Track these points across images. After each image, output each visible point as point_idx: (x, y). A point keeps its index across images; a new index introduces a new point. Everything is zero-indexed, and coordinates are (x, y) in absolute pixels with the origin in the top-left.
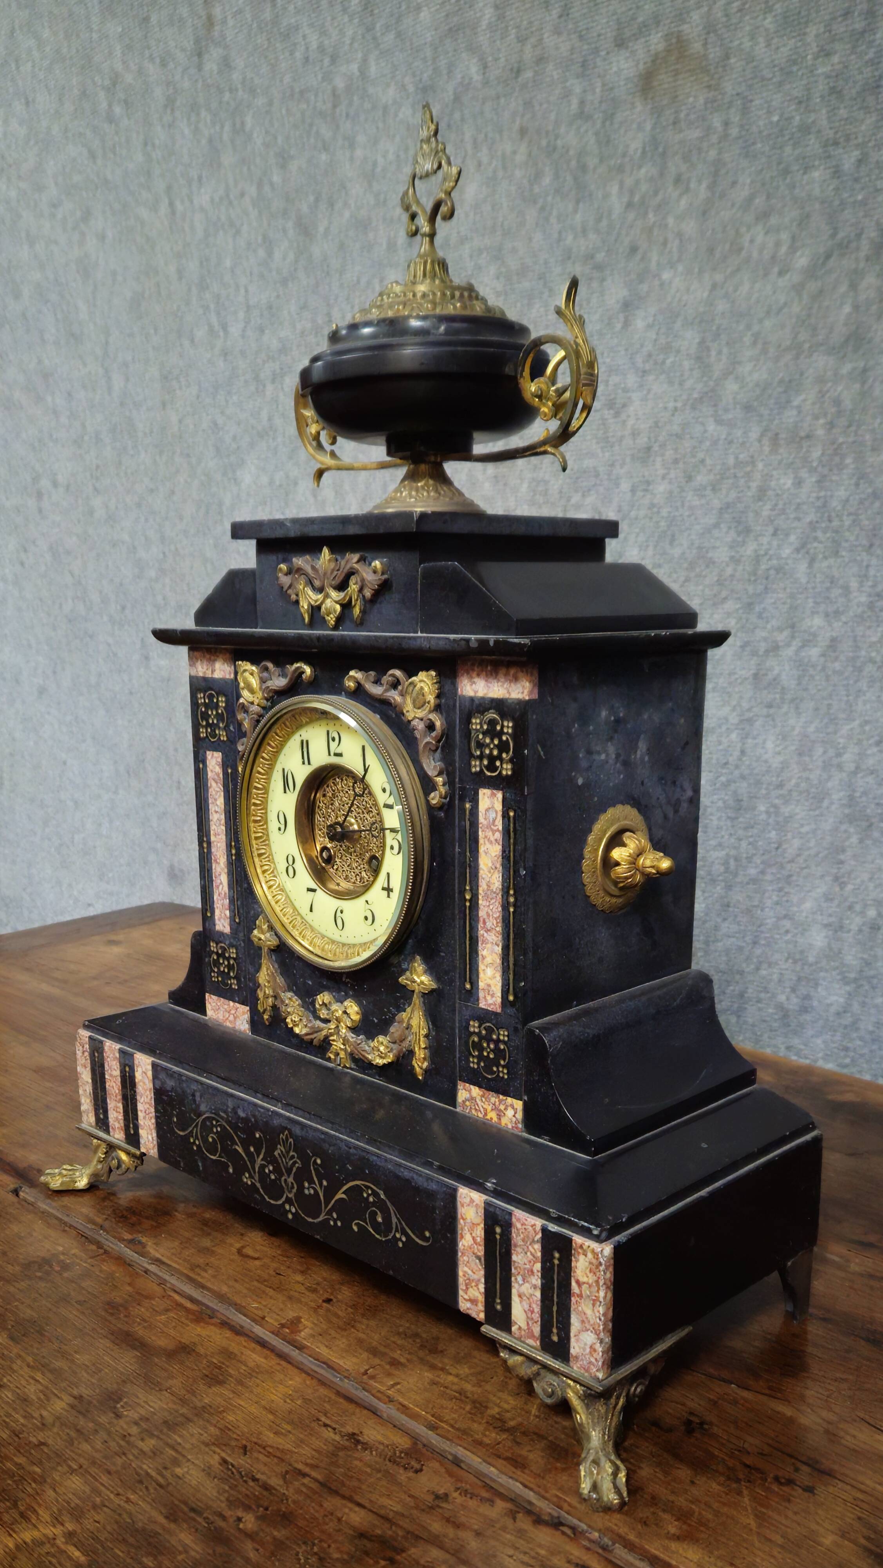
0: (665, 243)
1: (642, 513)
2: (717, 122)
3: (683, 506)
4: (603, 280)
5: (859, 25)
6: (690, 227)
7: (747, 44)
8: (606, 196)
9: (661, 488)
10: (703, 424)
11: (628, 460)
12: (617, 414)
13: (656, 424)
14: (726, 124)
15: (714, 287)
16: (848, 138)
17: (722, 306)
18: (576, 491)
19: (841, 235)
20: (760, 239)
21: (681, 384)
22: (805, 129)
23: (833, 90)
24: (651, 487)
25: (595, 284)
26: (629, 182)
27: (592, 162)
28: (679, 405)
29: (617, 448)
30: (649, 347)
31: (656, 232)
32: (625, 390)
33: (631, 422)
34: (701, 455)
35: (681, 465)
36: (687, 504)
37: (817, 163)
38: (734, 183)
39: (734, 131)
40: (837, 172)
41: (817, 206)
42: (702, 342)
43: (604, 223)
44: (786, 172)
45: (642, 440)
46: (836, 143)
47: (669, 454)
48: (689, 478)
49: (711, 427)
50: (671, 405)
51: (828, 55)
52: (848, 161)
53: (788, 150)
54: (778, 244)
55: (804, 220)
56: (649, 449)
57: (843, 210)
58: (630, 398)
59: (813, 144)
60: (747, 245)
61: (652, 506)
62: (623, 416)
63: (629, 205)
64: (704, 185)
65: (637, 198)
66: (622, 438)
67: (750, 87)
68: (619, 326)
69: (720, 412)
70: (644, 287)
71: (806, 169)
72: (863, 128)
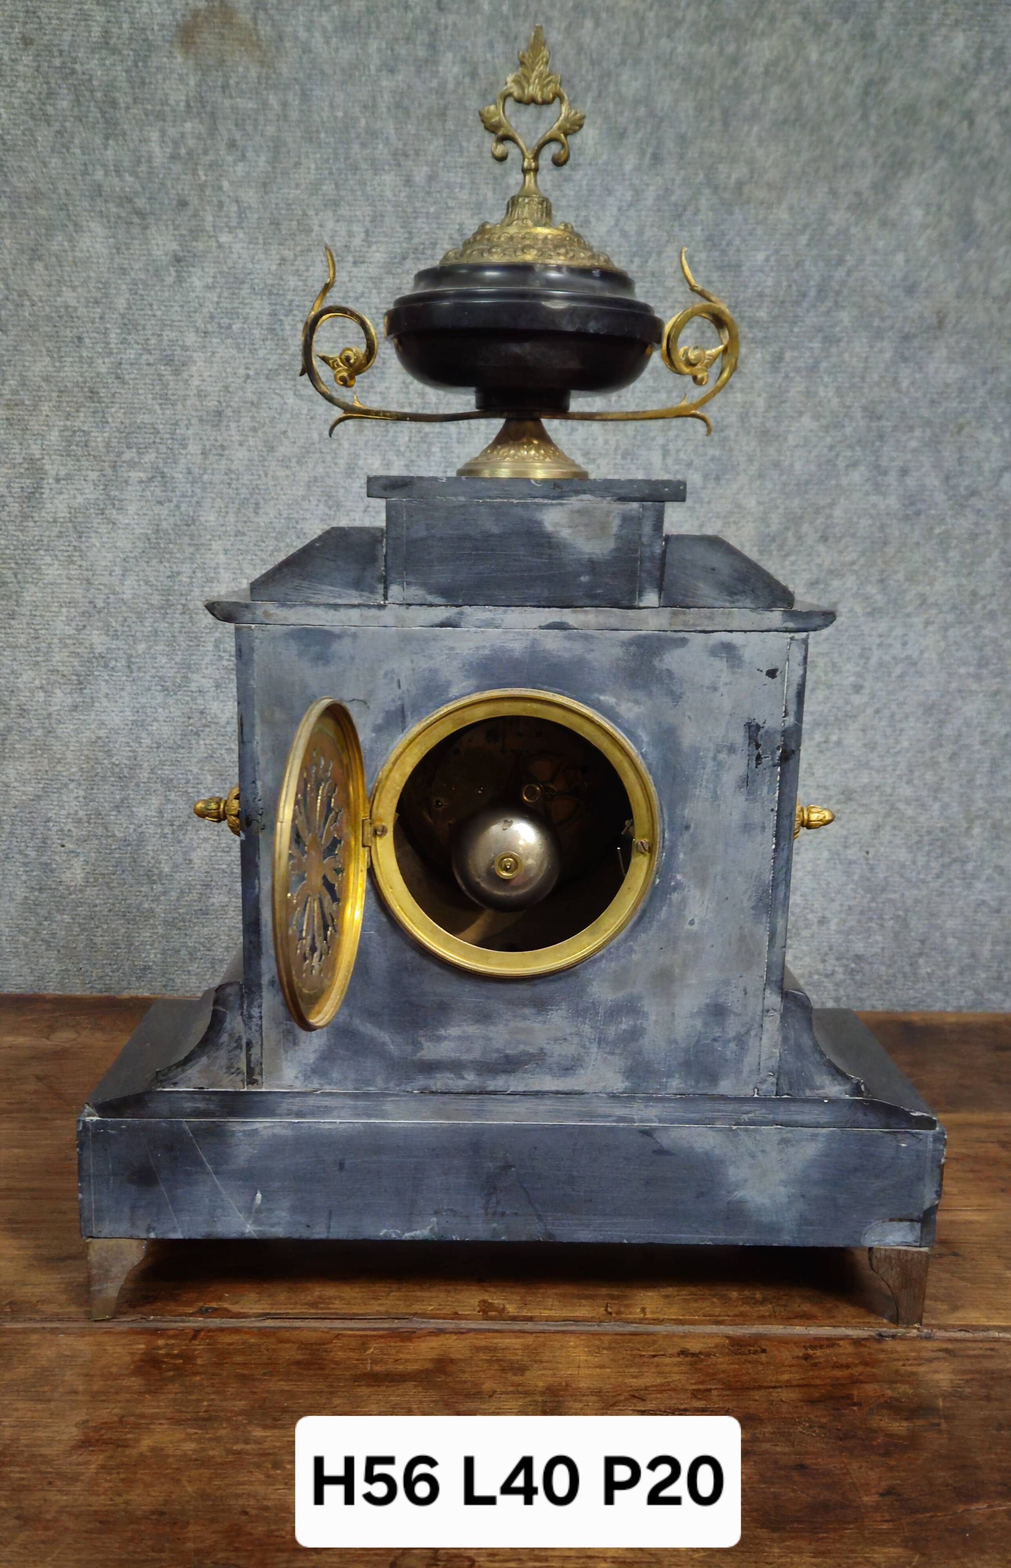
0: (221, 205)
1: (217, 478)
2: (273, 100)
3: (266, 475)
4: (145, 228)
5: (421, 53)
6: (250, 196)
7: (303, 34)
8: (145, 141)
9: (240, 455)
10: (282, 397)
11: (194, 421)
12: (177, 372)
13: (226, 388)
14: (285, 104)
15: (283, 260)
16: (417, 153)
17: (292, 282)
18: (129, 447)
19: (416, 240)
20: (330, 224)
21: (253, 351)
22: (373, 134)
23: (398, 106)
24: (227, 452)
25: (135, 230)
26: (172, 132)
27: (123, 100)
28: (251, 373)
29: (179, 406)
30: (209, 308)
31: (208, 192)
32: (185, 348)
33: (196, 382)
34: (282, 427)
35: (260, 434)
36: (270, 473)
37: (387, 167)
38: (297, 165)
39: (294, 115)
40: (408, 182)
41: (389, 208)
42: (274, 314)
43: (143, 168)
44: (355, 169)
45: (212, 404)
46: (406, 155)
47: (246, 421)
48: (271, 449)
49: (291, 400)
50: (242, 371)
51: (392, 71)
52: (420, 175)
53: (356, 147)
54: (350, 234)
55: (377, 218)
56: (219, 414)
57: (416, 218)
58: (191, 357)
59: (381, 151)
60: (316, 228)
61: (229, 471)
62: (185, 375)
63: (174, 157)
64: (263, 158)
65: (183, 151)
66: (185, 398)
67: (309, 77)
68: (169, 280)
69: (299, 387)
70: (200, 246)
71: (376, 171)
72: (432, 147)
